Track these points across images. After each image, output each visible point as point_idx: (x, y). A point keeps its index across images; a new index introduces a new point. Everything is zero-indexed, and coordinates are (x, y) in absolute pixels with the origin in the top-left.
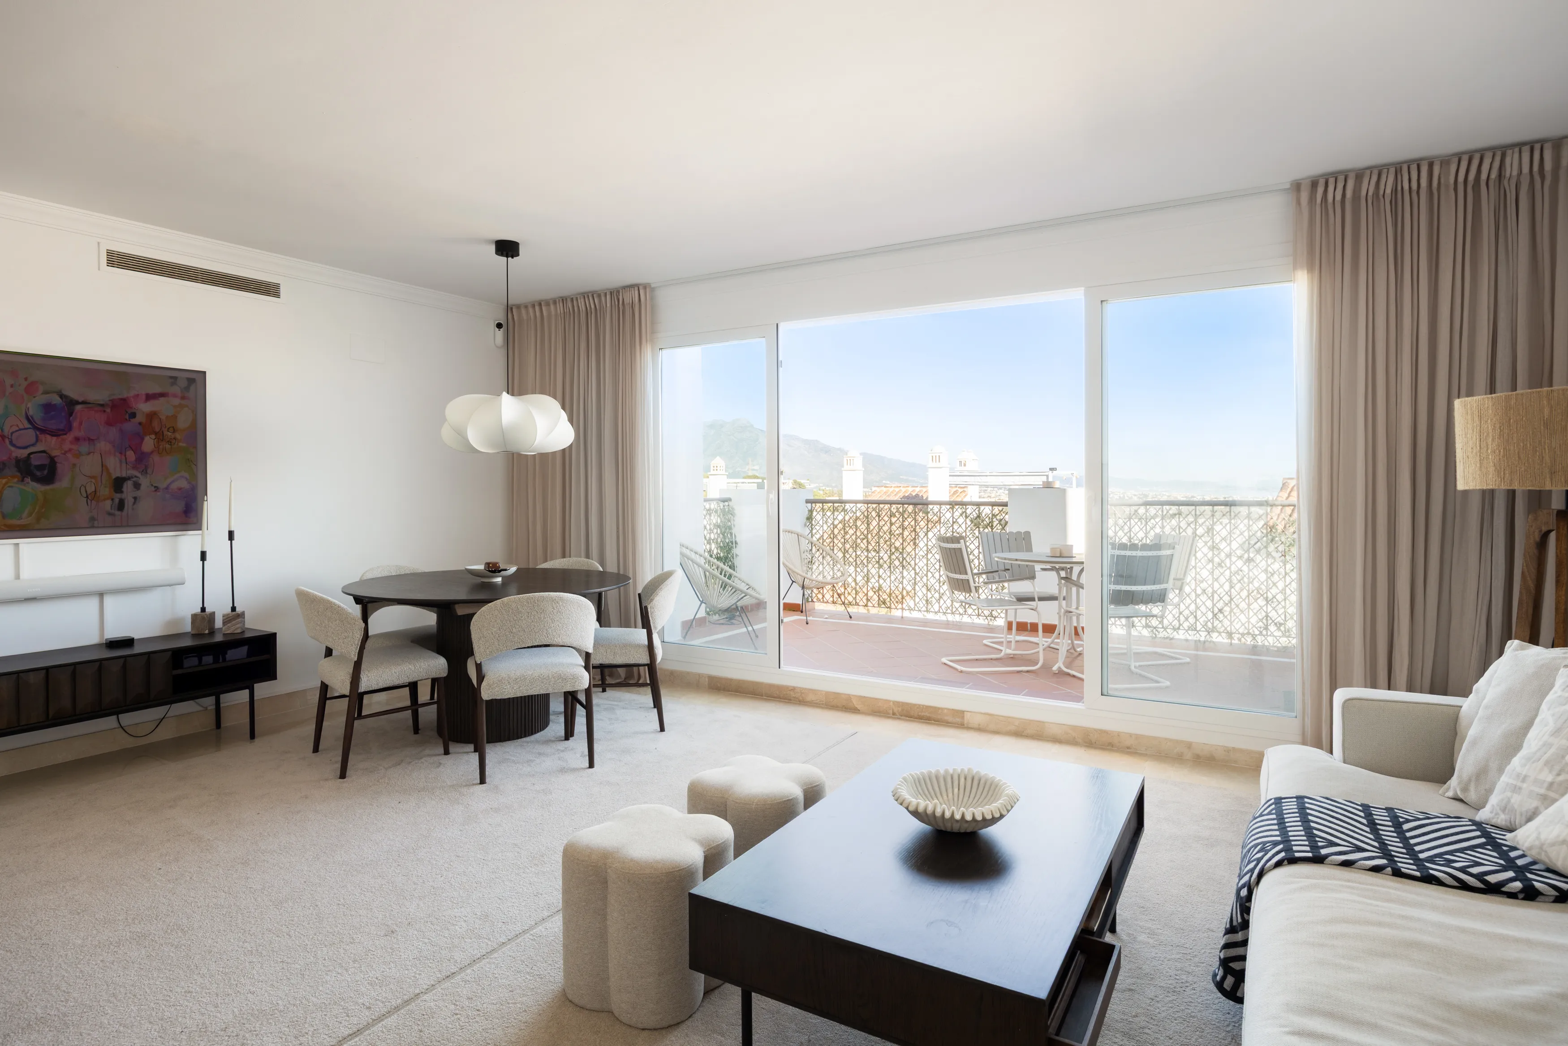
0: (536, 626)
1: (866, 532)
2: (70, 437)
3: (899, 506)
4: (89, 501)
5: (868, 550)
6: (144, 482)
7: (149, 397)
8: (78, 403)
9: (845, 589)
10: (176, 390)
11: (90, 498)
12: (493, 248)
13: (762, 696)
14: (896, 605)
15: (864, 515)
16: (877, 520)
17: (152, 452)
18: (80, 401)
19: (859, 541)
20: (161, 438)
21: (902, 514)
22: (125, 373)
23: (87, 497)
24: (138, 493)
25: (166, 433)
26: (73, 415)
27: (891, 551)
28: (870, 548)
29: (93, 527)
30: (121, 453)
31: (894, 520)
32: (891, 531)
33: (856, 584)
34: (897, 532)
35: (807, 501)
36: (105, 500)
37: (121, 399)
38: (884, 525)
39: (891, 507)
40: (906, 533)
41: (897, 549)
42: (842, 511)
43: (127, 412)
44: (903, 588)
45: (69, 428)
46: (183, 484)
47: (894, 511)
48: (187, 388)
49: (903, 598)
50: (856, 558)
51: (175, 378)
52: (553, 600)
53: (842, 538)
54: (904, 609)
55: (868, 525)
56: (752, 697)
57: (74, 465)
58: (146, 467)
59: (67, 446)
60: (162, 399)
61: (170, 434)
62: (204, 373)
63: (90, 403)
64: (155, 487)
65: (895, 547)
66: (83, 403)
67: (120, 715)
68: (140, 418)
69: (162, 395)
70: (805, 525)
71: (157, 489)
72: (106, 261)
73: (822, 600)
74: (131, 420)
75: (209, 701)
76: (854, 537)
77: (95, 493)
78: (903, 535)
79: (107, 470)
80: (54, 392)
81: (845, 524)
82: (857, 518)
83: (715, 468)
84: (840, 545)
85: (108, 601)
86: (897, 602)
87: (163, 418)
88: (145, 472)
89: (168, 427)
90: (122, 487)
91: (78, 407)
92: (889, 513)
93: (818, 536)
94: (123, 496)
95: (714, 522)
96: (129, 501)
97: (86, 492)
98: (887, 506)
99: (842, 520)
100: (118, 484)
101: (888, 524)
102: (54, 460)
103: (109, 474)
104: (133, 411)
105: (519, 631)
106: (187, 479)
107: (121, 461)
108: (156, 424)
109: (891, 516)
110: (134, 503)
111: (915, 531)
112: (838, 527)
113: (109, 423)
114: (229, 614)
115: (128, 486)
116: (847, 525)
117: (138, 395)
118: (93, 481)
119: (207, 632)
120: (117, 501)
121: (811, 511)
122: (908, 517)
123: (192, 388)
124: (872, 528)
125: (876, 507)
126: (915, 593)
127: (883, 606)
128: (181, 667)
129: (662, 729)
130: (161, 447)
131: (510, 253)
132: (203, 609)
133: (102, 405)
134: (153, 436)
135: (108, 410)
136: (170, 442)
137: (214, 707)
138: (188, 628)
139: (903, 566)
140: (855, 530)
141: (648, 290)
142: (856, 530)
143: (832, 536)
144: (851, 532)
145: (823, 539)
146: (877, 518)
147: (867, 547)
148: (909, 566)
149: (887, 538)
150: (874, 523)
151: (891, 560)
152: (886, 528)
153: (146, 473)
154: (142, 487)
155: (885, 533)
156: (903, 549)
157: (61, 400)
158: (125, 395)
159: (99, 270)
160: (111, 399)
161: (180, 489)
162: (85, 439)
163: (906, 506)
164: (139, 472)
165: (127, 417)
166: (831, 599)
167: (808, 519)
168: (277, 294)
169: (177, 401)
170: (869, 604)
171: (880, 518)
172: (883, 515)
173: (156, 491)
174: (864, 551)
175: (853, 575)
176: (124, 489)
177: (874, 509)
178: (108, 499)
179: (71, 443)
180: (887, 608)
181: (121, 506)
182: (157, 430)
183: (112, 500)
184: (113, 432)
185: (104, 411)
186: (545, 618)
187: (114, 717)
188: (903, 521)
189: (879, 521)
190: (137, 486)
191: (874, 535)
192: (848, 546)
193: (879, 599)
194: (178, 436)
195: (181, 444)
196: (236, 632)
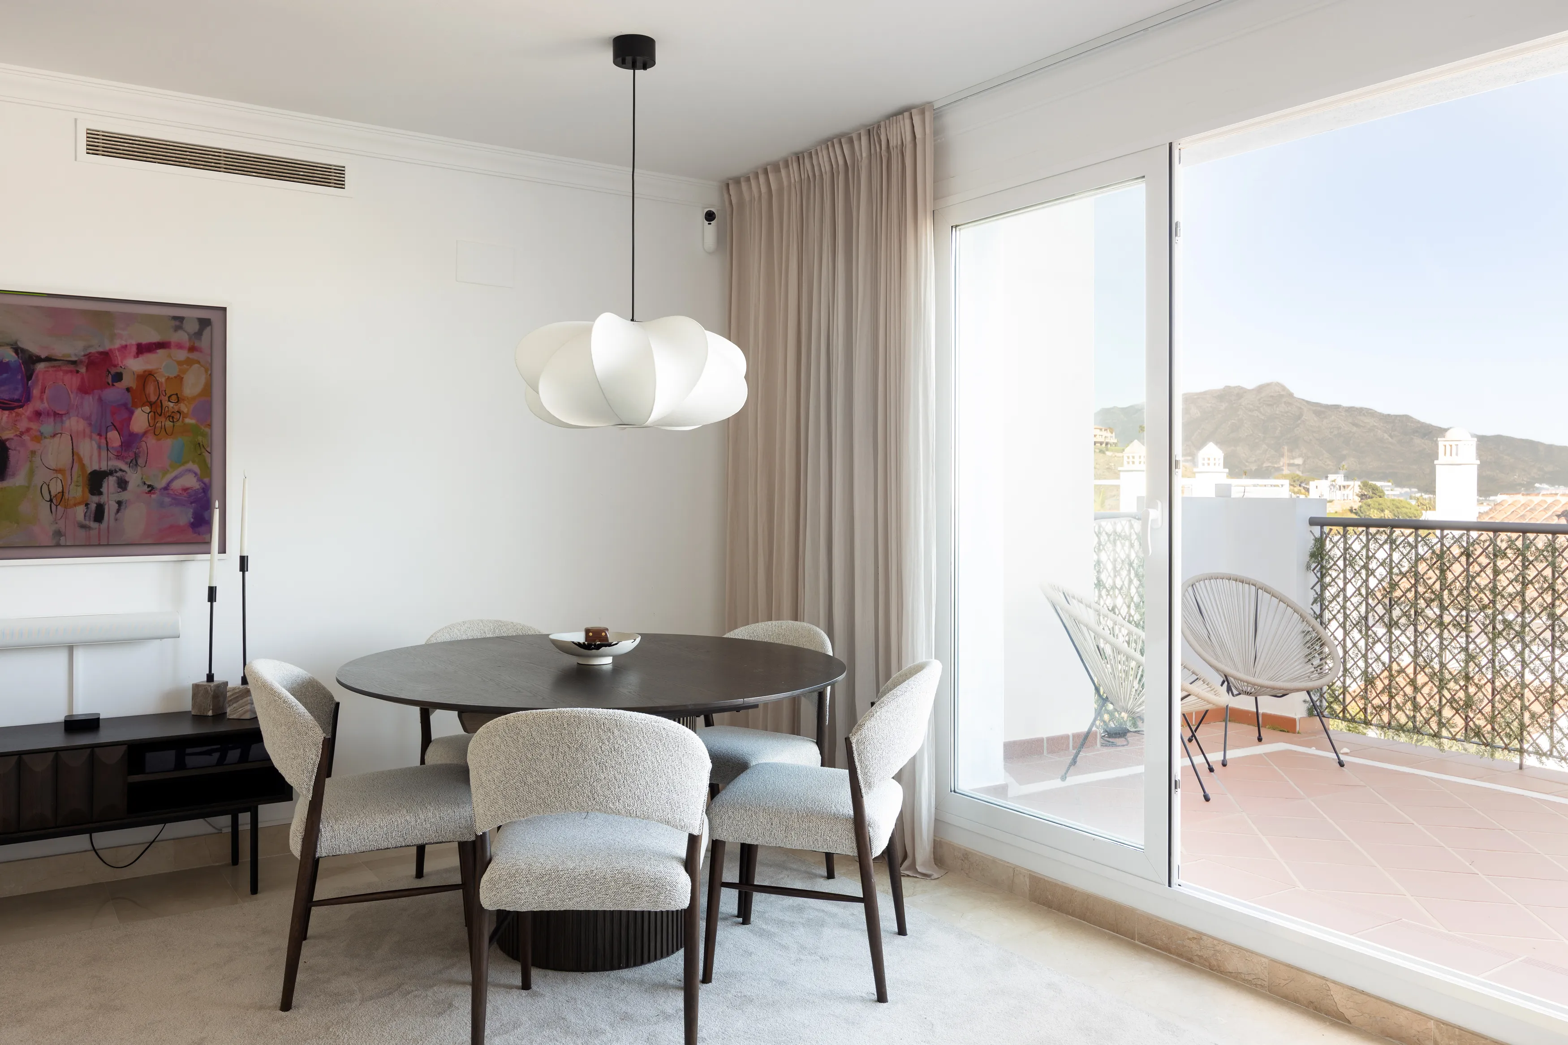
0: (570, 776)
1: (1437, 586)
2: (27, 411)
3: (1514, 535)
4: (54, 507)
5: (1441, 624)
6: (134, 478)
7: (143, 349)
8: (39, 360)
9: (1391, 697)
10: (181, 337)
11: (54, 501)
12: (609, 55)
13: (1133, 938)
14: (1507, 741)
15: (1434, 552)
16: (1464, 564)
17: (145, 433)
18: (43, 356)
19: (1422, 603)
20: (159, 411)
21: (1521, 553)
22: (107, 314)
23: (51, 501)
24: (124, 496)
25: (166, 403)
26: (33, 377)
27: (1494, 628)
28: (1447, 619)
29: (58, 545)
30: (100, 435)
31: (1501, 564)
32: (1495, 587)
33: (1416, 689)
34: (1510, 589)
35: (1313, 522)
36: (75, 505)
37: (101, 353)
38: (1478, 574)
39: (1496, 537)
40: (1531, 593)
41: (1508, 624)
42: (1385, 542)
43: (109, 372)
44: (1524, 708)
45: (27, 397)
46: (191, 482)
47: (1504, 546)
48: (199, 334)
49: (1522, 727)
50: (1416, 637)
51: (181, 319)
52: (598, 723)
53: (1384, 596)
54: (1527, 751)
55: (1443, 572)
56: (1111, 938)
57: (33, 453)
58: (136, 457)
59: (23, 424)
60: (161, 352)
61: (171, 405)
62: (224, 310)
63: (56, 360)
64: (149, 486)
65: (1504, 621)
66: (48, 359)
67: (94, 835)
68: (128, 381)
69: (162, 345)
70: (1308, 567)
71: (151, 489)
72: (85, 147)
73: (1341, 715)
74: (115, 384)
75: (224, 821)
76: (1411, 595)
77: (63, 495)
78: (1523, 596)
79: (80, 460)
80: (8, 344)
81: (1391, 568)
82: (1419, 559)
83: (1131, 459)
84: (1380, 610)
85: (81, 657)
86: (1508, 736)
87: (162, 380)
88: (134, 463)
89: (168, 395)
90: (101, 486)
91: (41, 367)
92: (1490, 549)
93: (1333, 590)
94: (103, 499)
95: (1123, 556)
96: (111, 508)
97: (50, 492)
98: (1485, 536)
99: (1384, 561)
100: (95, 481)
101: (1489, 571)
102: (5, 445)
103: (83, 466)
104: (119, 370)
105: (538, 783)
106: (196, 474)
107: (99, 447)
108: (151, 389)
109: (1495, 556)
110: (118, 511)
111: (1554, 590)
112: (1377, 573)
113: (84, 390)
114: (239, 688)
115: (109, 484)
116: (1396, 570)
117: (126, 346)
118: (60, 476)
119: (210, 713)
120: (93, 506)
121: (1320, 542)
122: (1536, 559)
123: (207, 332)
124: (1450, 577)
125: (1461, 537)
126: (1552, 721)
127: (1476, 740)
128: (142, 771)
129: (882, 997)
130: (159, 425)
131: (640, 60)
132: (210, 677)
133: (74, 363)
134: (147, 409)
135: (83, 370)
136: (171, 417)
137: (230, 830)
138: (187, 705)
139: (1523, 662)
140: (1413, 582)
141: (927, 114)
142: (1417, 581)
143: (1363, 591)
144: (1405, 584)
145: (1345, 596)
146: (1463, 559)
147: (1441, 616)
148: (1537, 662)
149: (1486, 601)
150: (1457, 569)
151: (1494, 647)
152: (1483, 581)
153: (137, 464)
154: (131, 486)
155: (1481, 590)
156: (1523, 625)
157: (16, 357)
158: (107, 346)
159: (76, 160)
160: (87, 353)
161: (185, 490)
162: (48, 414)
163: (1531, 536)
164: (126, 463)
165: (110, 380)
166: (1361, 715)
167: (1313, 555)
168: (340, 184)
169: (182, 355)
170: (1445, 733)
171: (1471, 560)
172: (1478, 553)
173: (150, 491)
174: (1433, 626)
175: (1410, 670)
176: (104, 489)
177: (1457, 540)
178: (79, 504)
179: (30, 419)
180: (1486, 745)
181: (99, 514)
182: (153, 398)
183: (87, 505)
184: (89, 403)
185: (78, 372)
186: (585, 760)
187: (88, 835)
188: (1525, 567)
189: (1469, 564)
190: (123, 484)
191: (1455, 593)
192: (1396, 612)
193: (1467, 724)
194: (184, 408)
195: (187, 421)
196: (242, 718)
